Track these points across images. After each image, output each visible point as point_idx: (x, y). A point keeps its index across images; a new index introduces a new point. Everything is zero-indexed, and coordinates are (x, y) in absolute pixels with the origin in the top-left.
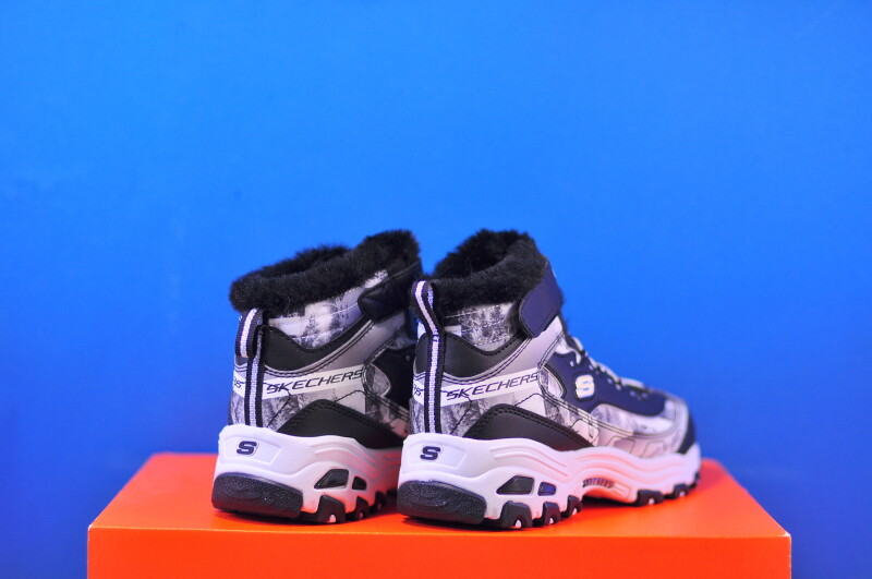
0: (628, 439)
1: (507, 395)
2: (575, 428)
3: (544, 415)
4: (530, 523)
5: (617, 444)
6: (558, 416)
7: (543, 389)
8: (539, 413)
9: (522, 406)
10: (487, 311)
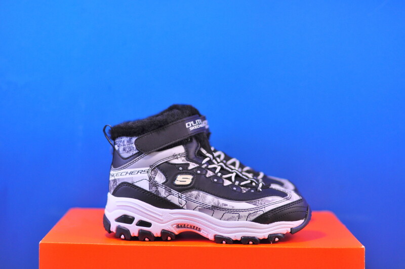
0: (209, 208)
1: (129, 178)
2: (169, 198)
3: (148, 190)
4: (129, 238)
5: (200, 210)
6: (157, 191)
7: (150, 178)
8: (144, 188)
9: (136, 184)
10: (125, 139)
